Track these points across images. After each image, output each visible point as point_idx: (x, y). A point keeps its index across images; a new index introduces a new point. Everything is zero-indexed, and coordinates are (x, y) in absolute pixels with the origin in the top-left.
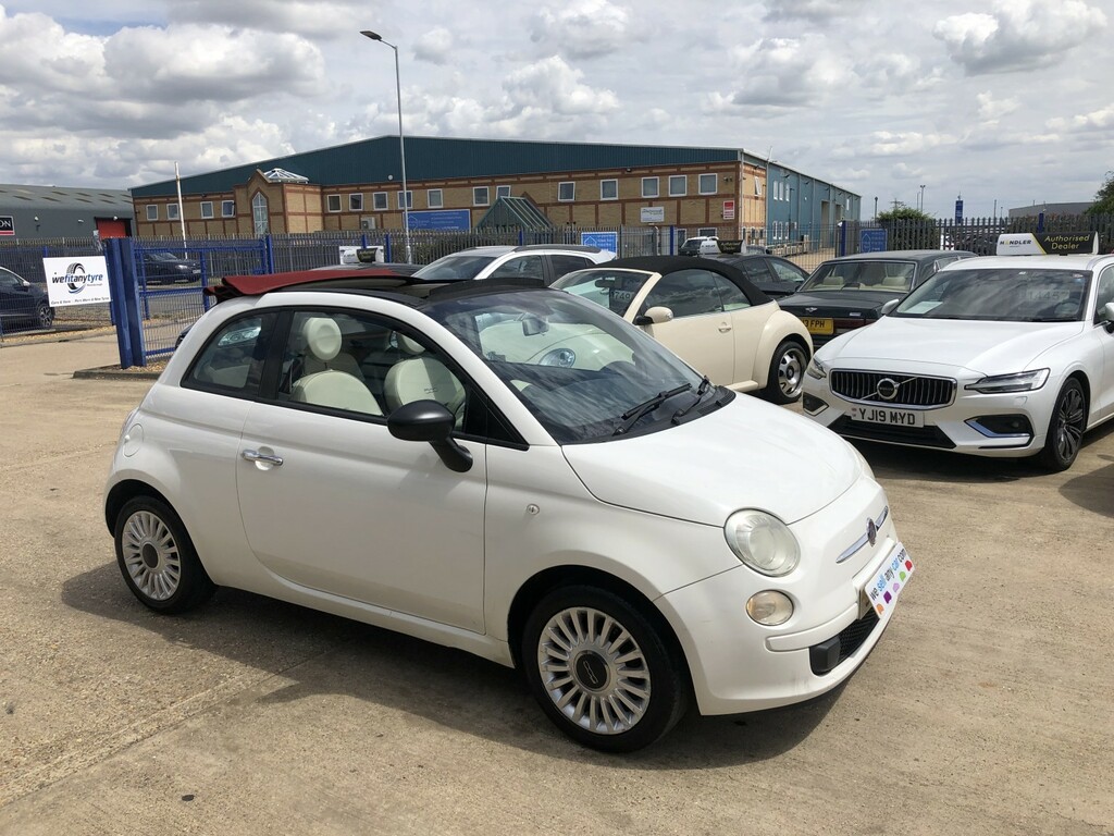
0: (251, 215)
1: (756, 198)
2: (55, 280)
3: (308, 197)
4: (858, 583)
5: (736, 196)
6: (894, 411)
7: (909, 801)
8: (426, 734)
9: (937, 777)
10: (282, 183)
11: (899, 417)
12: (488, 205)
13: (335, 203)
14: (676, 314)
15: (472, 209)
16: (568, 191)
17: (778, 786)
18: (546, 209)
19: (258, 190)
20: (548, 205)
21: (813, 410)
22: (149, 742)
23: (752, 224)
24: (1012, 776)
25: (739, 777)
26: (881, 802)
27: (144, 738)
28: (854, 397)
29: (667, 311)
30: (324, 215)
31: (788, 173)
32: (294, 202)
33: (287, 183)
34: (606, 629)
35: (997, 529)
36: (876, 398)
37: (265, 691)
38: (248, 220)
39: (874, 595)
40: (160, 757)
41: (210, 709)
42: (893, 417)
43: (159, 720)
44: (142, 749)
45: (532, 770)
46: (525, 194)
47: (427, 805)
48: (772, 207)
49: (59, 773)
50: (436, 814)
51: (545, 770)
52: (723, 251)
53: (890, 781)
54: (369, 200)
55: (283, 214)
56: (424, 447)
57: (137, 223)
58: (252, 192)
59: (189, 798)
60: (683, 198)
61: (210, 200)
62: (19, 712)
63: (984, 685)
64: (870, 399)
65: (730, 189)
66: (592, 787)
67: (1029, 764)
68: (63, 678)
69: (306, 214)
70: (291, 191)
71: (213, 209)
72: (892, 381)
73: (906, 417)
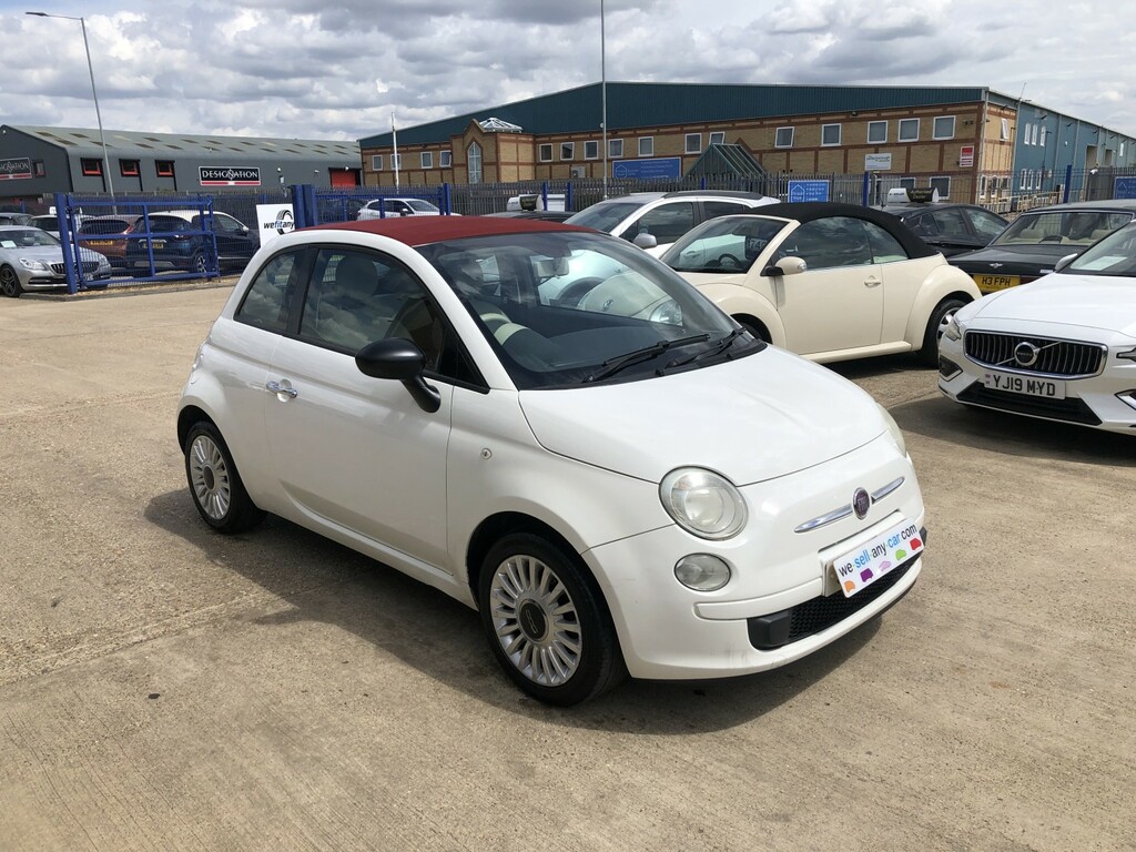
0: (465, 165)
1: (1002, 143)
2: (266, 226)
3: (521, 146)
4: (827, 556)
5: (977, 141)
6: (1031, 379)
7: (836, 795)
8: (387, 665)
9: (882, 773)
10: (496, 132)
11: (1037, 386)
12: (700, 152)
13: (547, 152)
14: (811, 266)
15: (684, 156)
16: (786, 137)
17: (701, 760)
18: (761, 157)
19: (474, 140)
20: (764, 151)
21: (947, 375)
22: (150, 643)
23: (993, 172)
24: (970, 785)
25: (667, 745)
26: (803, 790)
27: (148, 639)
28: (989, 363)
29: (801, 262)
30: (536, 164)
31: (1046, 114)
32: (507, 151)
33: (501, 132)
34: (545, 578)
35: (1118, 519)
36: (1013, 365)
37: (270, 611)
38: (463, 170)
39: (847, 569)
40: (152, 658)
41: (215, 620)
42: (1031, 386)
43: (169, 625)
44: (142, 649)
45: (466, 711)
46: (740, 141)
47: (352, 731)
48: (1021, 153)
49: (64, 662)
50: (355, 741)
51: (478, 713)
52: (912, 200)
53: (825, 771)
54: (580, 149)
55: (497, 164)
56: (396, 385)
57: (364, 173)
58: (469, 140)
59: (154, 696)
60: (915, 143)
61: (429, 150)
62: (60, 608)
63: (994, 685)
64: (1006, 365)
65: (970, 132)
66: (514, 735)
67: (998, 774)
68: (112, 580)
69: (518, 164)
70: (504, 141)
71: (433, 159)
72: (1032, 346)
73: (1046, 386)
